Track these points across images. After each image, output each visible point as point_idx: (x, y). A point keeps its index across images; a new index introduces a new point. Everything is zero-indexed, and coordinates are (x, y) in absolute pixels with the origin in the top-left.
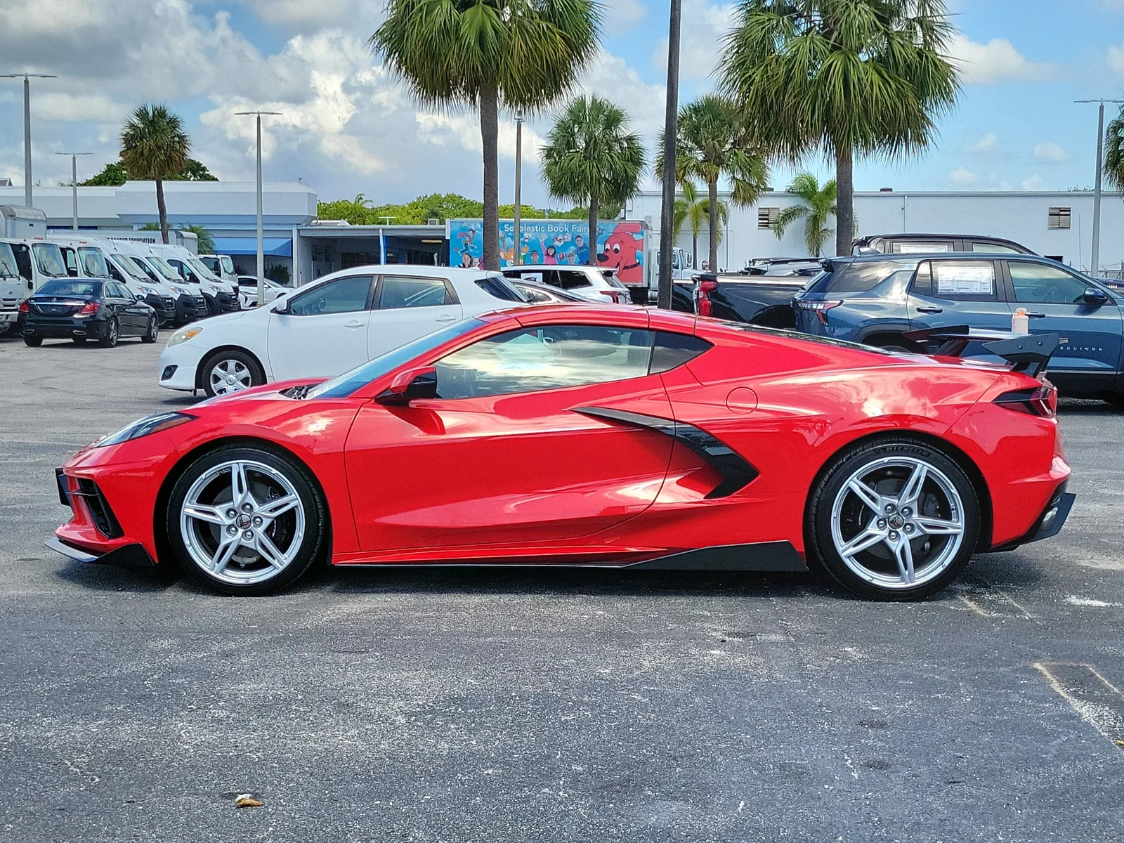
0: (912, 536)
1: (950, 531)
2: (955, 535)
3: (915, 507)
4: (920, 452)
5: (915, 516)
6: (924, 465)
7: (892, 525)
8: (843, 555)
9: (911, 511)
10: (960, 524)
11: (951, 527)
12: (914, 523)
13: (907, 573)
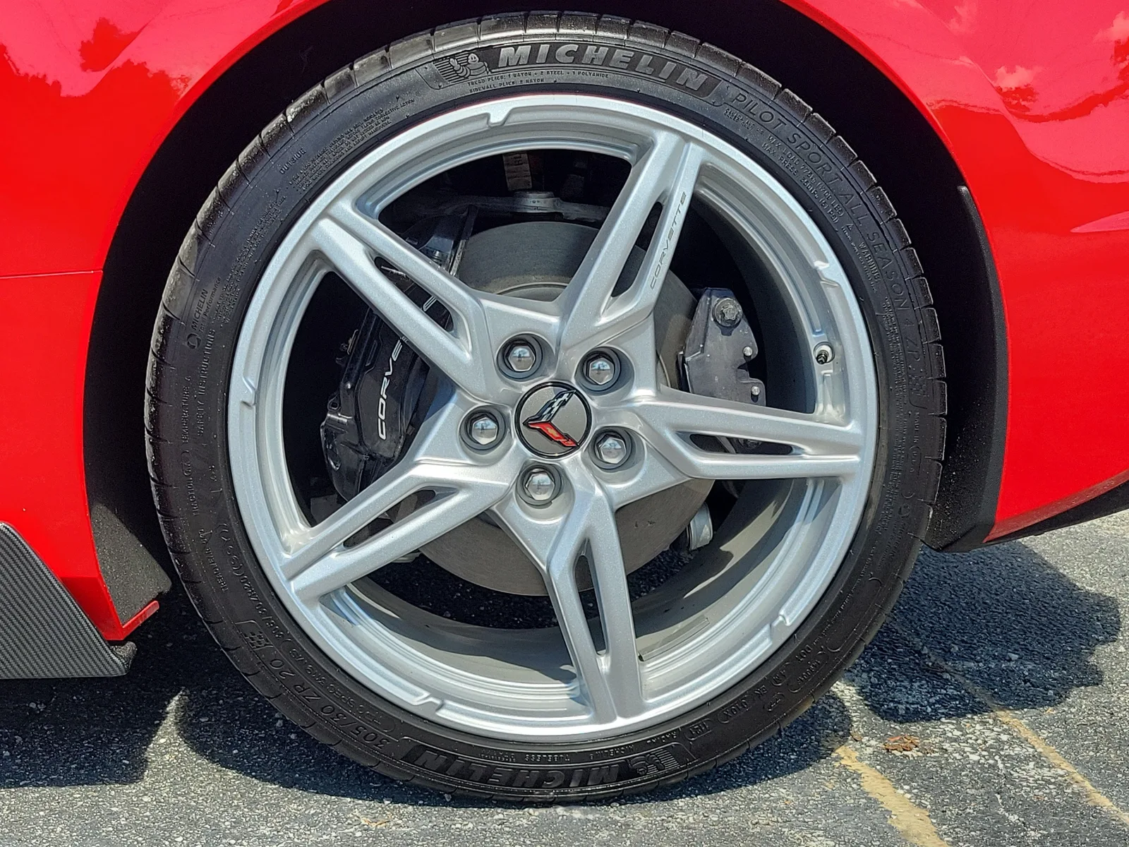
0: (625, 488)
1: (807, 462)
2: (830, 484)
3: (641, 351)
4: (670, 67)
5: (643, 394)
6: (687, 138)
7: (532, 436)
8: (292, 591)
9: (623, 373)
10: (852, 427)
11: (814, 443)
12: (637, 427)
13: (604, 663)
